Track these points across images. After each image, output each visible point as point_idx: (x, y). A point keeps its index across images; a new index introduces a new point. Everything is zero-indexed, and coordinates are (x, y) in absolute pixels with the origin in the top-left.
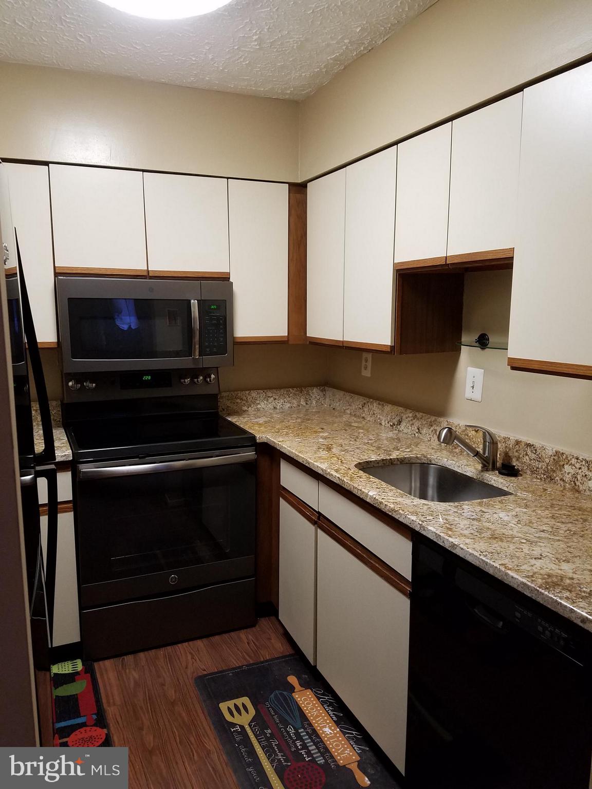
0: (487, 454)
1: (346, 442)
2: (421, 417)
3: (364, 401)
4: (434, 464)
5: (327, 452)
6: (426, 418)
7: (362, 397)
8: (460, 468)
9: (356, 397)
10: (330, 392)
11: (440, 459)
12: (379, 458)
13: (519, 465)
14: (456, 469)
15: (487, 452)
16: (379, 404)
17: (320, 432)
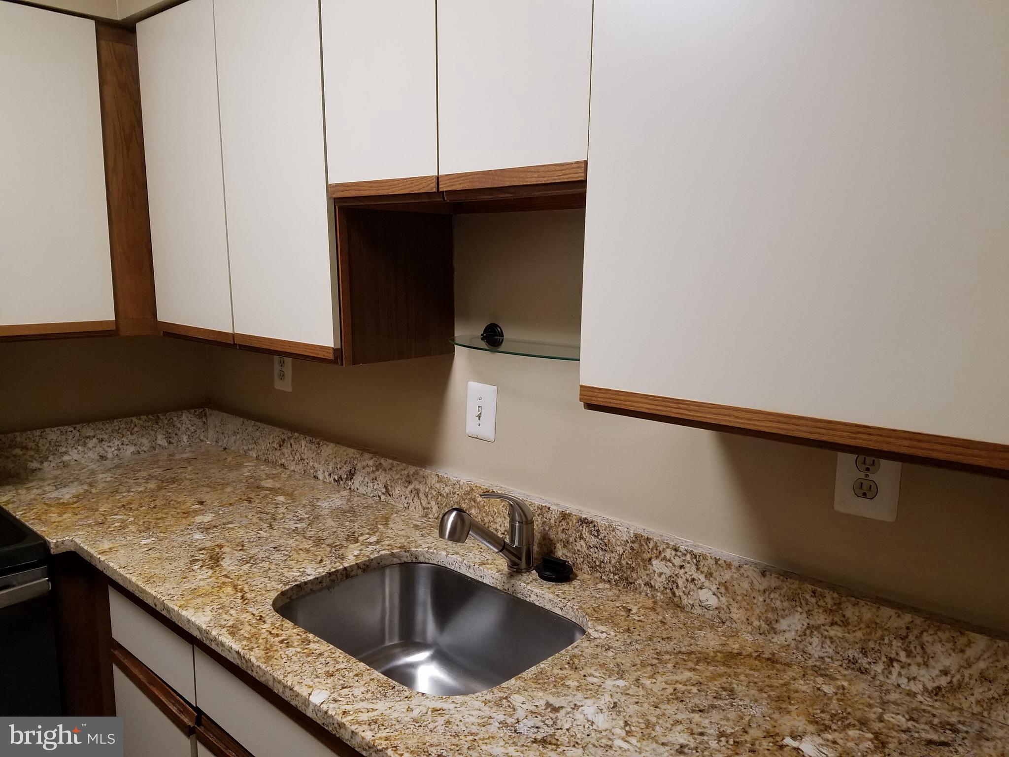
0: (516, 544)
1: (252, 534)
2: (390, 466)
3: (283, 437)
4: (423, 563)
5: (210, 572)
6: (398, 469)
7: (278, 429)
8: (472, 571)
9: (267, 428)
10: (215, 418)
11: (433, 553)
12: (322, 571)
13: (569, 555)
14: (464, 571)
15: (517, 539)
16: (311, 442)
17: (196, 513)
